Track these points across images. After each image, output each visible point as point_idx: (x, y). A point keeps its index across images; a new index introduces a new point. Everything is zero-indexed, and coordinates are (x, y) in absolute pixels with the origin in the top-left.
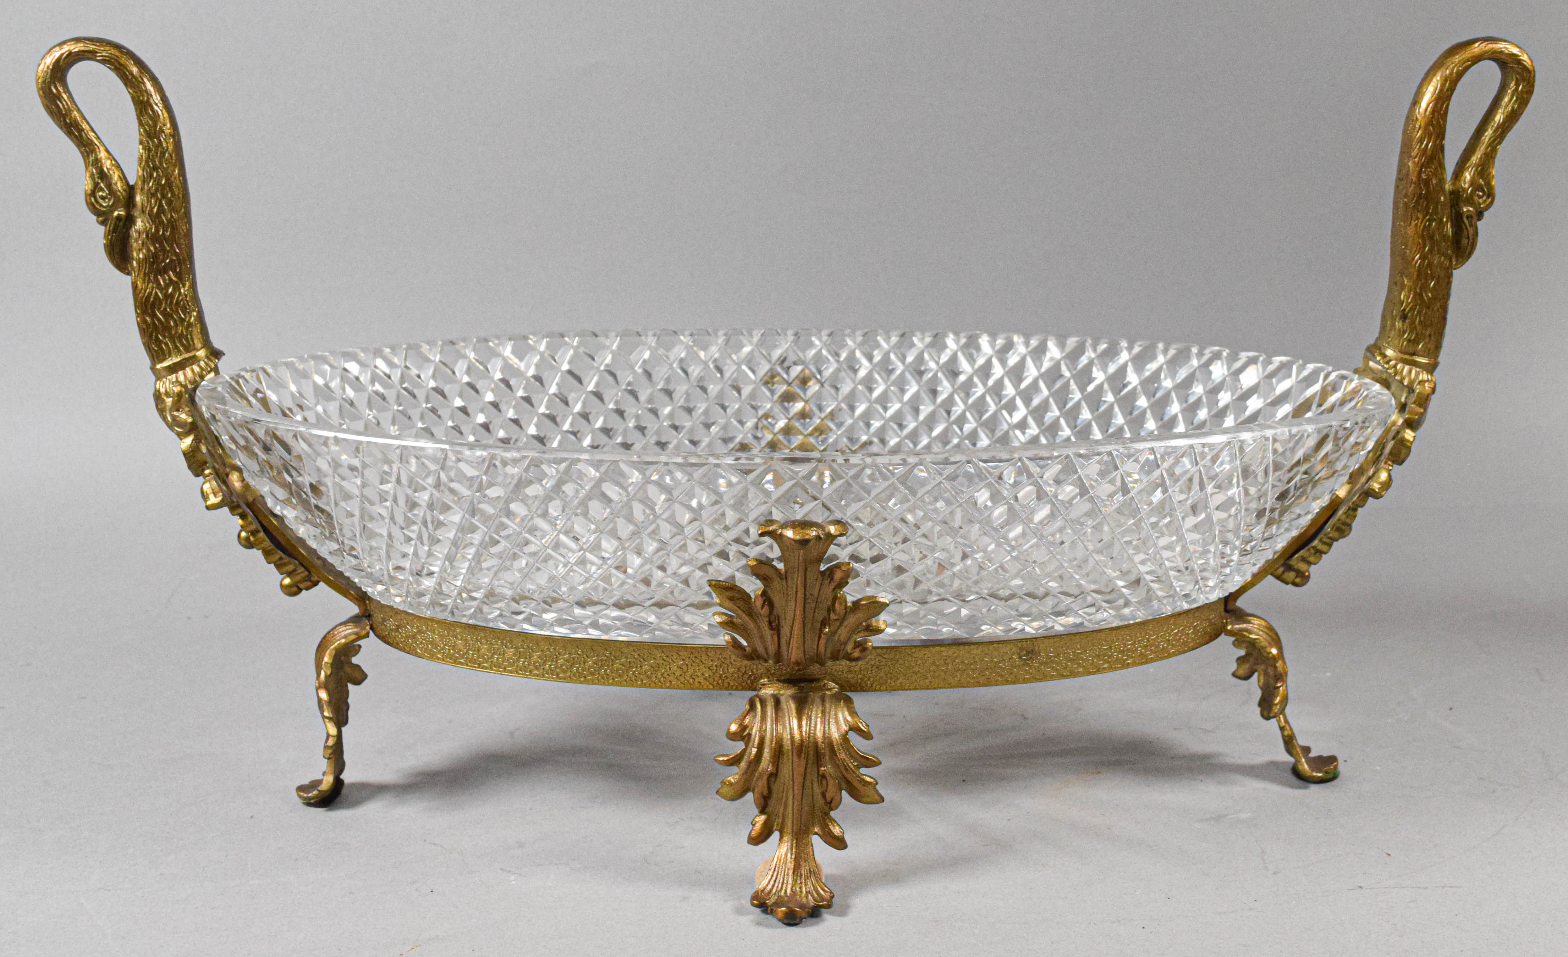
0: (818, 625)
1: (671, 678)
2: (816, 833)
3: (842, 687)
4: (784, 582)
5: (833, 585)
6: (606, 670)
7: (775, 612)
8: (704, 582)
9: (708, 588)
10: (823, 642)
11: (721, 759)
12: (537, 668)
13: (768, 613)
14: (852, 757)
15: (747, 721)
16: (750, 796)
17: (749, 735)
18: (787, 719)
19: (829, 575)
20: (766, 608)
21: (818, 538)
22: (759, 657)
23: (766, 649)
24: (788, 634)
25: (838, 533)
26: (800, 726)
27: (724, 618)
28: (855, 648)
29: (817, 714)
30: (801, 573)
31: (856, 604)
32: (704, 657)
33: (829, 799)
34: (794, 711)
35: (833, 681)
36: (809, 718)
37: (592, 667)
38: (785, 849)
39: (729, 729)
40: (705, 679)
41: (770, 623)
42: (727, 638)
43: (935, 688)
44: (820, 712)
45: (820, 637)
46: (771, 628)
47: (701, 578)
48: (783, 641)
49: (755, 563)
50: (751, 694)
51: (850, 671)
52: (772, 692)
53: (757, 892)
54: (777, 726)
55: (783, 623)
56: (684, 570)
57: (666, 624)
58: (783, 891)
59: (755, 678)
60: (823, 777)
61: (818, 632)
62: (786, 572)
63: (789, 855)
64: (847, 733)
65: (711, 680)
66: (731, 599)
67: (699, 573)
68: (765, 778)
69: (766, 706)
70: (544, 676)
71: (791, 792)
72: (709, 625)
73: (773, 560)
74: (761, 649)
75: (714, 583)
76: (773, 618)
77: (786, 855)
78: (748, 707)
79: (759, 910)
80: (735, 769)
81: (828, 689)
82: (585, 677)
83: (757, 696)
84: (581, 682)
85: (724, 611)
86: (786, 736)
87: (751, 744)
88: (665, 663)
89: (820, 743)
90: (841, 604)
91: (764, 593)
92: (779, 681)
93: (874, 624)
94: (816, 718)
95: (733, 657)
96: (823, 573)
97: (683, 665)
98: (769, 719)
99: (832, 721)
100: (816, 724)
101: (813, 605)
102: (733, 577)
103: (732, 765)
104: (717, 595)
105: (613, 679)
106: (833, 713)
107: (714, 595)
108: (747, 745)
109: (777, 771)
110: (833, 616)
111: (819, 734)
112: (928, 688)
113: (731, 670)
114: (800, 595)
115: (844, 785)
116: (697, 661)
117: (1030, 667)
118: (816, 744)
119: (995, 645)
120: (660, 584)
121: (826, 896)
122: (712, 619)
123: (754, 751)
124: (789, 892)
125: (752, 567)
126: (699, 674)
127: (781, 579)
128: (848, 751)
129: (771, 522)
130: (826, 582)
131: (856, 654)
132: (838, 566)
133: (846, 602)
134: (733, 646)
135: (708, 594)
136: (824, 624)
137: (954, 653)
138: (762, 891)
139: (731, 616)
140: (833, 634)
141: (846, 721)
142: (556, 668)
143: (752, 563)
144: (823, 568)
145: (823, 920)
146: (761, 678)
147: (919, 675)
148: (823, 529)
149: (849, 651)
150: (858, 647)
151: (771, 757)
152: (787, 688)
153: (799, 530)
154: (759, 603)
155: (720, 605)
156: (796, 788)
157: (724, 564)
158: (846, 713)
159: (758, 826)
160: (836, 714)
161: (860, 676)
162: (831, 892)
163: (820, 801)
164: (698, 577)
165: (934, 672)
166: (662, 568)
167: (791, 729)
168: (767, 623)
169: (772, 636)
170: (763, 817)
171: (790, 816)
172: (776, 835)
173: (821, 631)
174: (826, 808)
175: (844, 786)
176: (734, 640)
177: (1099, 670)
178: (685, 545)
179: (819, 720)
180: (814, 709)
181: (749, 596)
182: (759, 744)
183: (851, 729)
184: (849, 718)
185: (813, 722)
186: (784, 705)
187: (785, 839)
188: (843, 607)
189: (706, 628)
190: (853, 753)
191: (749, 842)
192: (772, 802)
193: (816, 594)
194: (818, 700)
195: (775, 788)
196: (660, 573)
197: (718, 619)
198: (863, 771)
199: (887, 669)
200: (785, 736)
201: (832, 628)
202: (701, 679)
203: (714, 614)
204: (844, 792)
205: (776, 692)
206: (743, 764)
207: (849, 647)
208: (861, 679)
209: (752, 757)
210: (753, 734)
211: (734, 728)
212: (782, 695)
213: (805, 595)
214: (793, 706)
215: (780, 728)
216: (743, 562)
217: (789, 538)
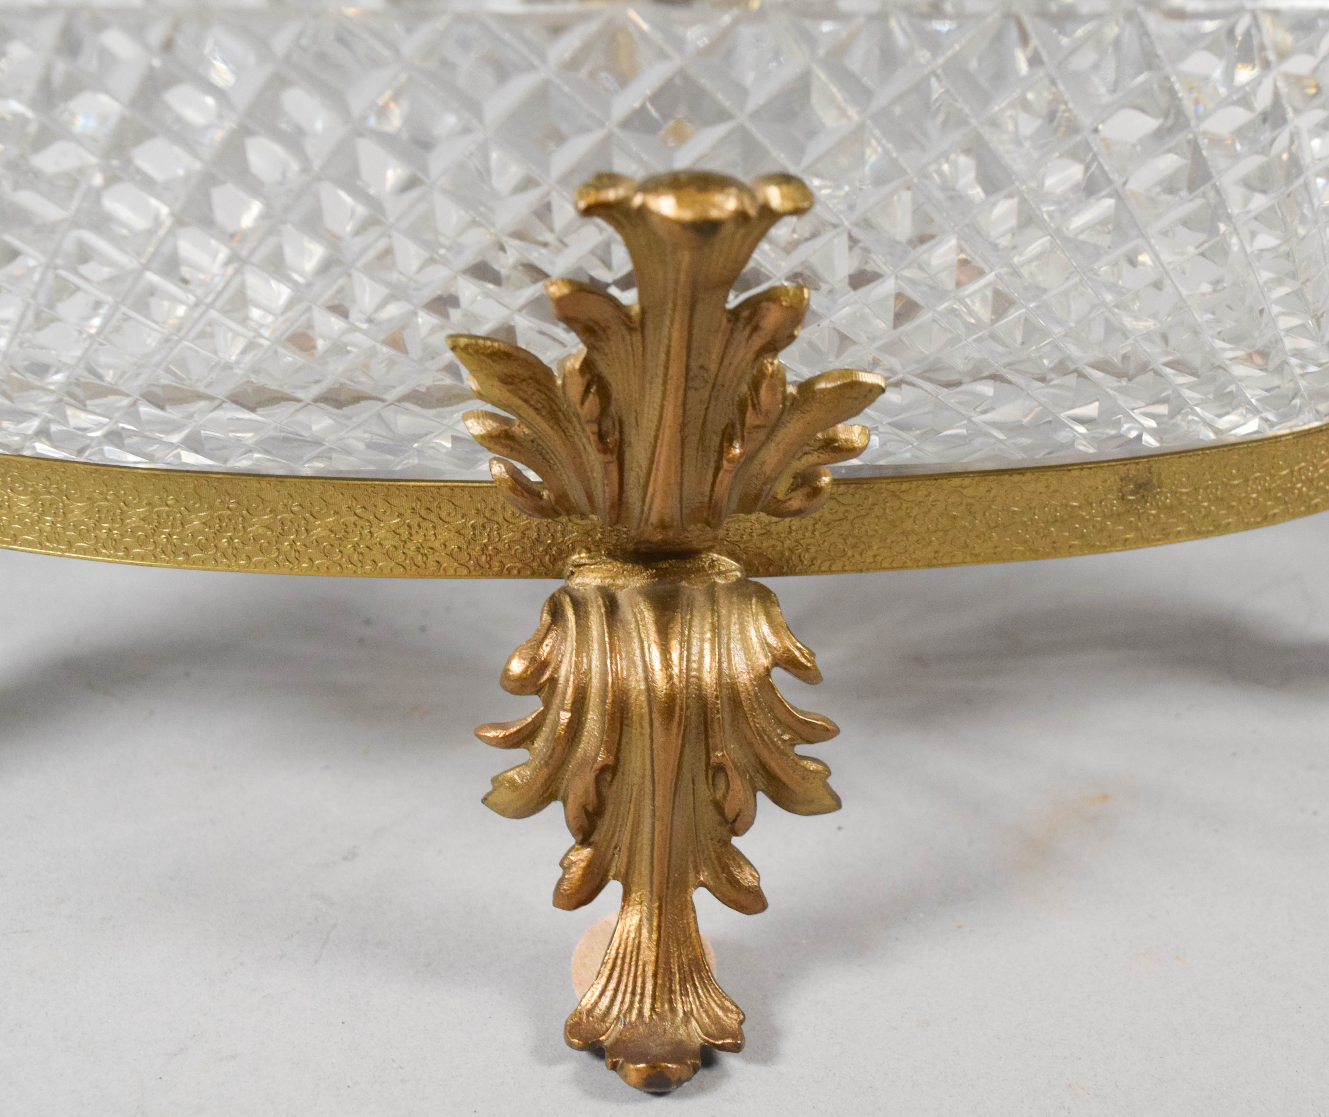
0: (716, 440)
1: (376, 553)
2: (703, 885)
3: (750, 568)
4: (637, 337)
5: (758, 341)
6: (231, 539)
7: (613, 409)
8: (440, 340)
9: (450, 356)
10: (725, 478)
11: (492, 734)
12: (82, 536)
13: (596, 411)
14: (779, 722)
15: (545, 650)
16: (555, 810)
17: (553, 681)
18: (636, 645)
19: (750, 319)
20: (593, 401)
21: (741, 217)
22: (570, 510)
23: (590, 497)
24: (644, 463)
25: (789, 206)
26: (667, 663)
27: (491, 425)
28: (793, 488)
29: (702, 633)
30: (681, 315)
31: (806, 387)
32: (447, 508)
33: (730, 815)
34: (652, 628)
35: (731, 555)
36: (686, 643)
37: (202, 532)
38: (635, 920)
39: (506, 671)
40: (451, 555)
41: (601, 436)
42: (498, 470)
43: (944, 565)
44: (708, 627)
45: (718, 469)
46: (604, 449)
47: (433, 331)
48: (632, 479)
49: (565, 290)
50: (554, 585)
51: (767, 534)
52: (598, 582)
53: (577, 1013)
54: (614, 662)
55: (631, 435)
56: (393, 310)
57: (358, 439)
58: (635, 1012)
59: (560, 552)
60: (720, 768)
61: (713, 456)
62: (643, 311)
63: (645, 931)
64: (768, 671)
65: (464, 557)
66: (507, 380)
67: (425, 320)
68: (590, 776)
69: (587, 613)
70: (97, 552)
71: (647, 802)
72: (455, 439)
73: (608, 285)
74: (577, 495)
75: (463, 342)
76: (607, 424)
77: (639, 928)
78: (547, 618)
79: (584, 1054)
80: (520, 755)
81: (720, 573)
82: (187, 554)
83: (565, 590)
84: (179, 565)
85: (489, 408)
86: (637, 684)
87: (557, 701)
88: (360, 523)
89: (711, 699)
90: (772, 388)
91: (587, 365)
92: (612, 555)
93: (842, 436)
94: (702, 640)
95: (510, 509)
96: (735, 314)
97: (398, 526)
98: (595, 646)
99: (735, 646)
100: (701, 656)
101: (705, 393)
102: (510, 331)
103: (516, 745)
104: (472, 372)
105: (249, 557)
106: (735, 628)
107: (464, 371)
108: (547, 705)
109: (617, 759)
110: (751, 418)
111: (709, 678)
112: (930, 565)
113: (507, 536)
114: (676, 369)
115: (760, 781)
116: (432, 516)
117: (1139, 517)
118: (701, 698)
119: (1075, 473)
120: (338, 349)
121: (730, 1021)
122: (461, 427)
123: (565, 716)
124: (647, 1012)
125: (560, 302)
126: (437, 545)
127: (631, 329)
128: (771, 710)
129: (611, 179)
130: (742, 334)
131: (796, 502)
132: (771, 296)
133: (784, 383)
134: (513, 490)
135: (451, 369)
136: (728, 438)
137: (989, 491)
138: (590, 1012)
139: (506, 421)
140: (749, 458)
141: (765, 644)
142: (122, 536)
143: (558, 290)
144: (733, 301)
145: (726, 1075)
146: (573, 550)
147: (913, 538)
148: (753, 197)
149: (780, 496)
150: (801, 485)
151: (602, 732)
152: (631, 573)
153: (691, 194)
154: (575, 390)
155: (480, 396)
156: (659, 793)
157: (487, 295)
158: (765, 629)
159: (576, 872)
160: (743, 630)
161: (788, 543)
162: (739, 1011)
163: (709, 817)
164: (424, 331)
165: (946, 532)
166: (340, 310)
167: (646, 669)
168: (593, 438)
169: (606, 465)
170: (586, 852)
171: (646, 852)
172: (614, 889)
173: (721, 454)
174: (723, 831)
175: (759, 784)
176: (516, 476)
177: (1267, 520)
178: (388, 251)
179: (707, 646)
180: (696, 622)
181: (547, 372)
182: (574, 702)
183: (776, 664)
184: (772, 640)
185: (695, 650)
186: (626, 612)
187: (635, 897)
188: (780, 397)
189: (449, 445)
190: (783, 717)
191: (556, 904)
192: (604, 825)
193: (713, 367)
194: (700, 599)
195: (610, 794)
196: (336, 324)
197: (476, 428)
198: (801, 749)
199: (846, 526)
200: (633, 684)
201: (751, 447)
202: (441, 555)
203: (465, 417)
204: (761, 796)
205: (608, 581)
206: (539, 743)
207: (781, 488)
208: (792, 551)
209: (561, 730)
210: (562, 680)
211: (517, 666)
212: (622, 587)
213: (688, 367)
214: (648, 617)
215: (622, 665)
216: (533, 290)
217: (665, 219)
